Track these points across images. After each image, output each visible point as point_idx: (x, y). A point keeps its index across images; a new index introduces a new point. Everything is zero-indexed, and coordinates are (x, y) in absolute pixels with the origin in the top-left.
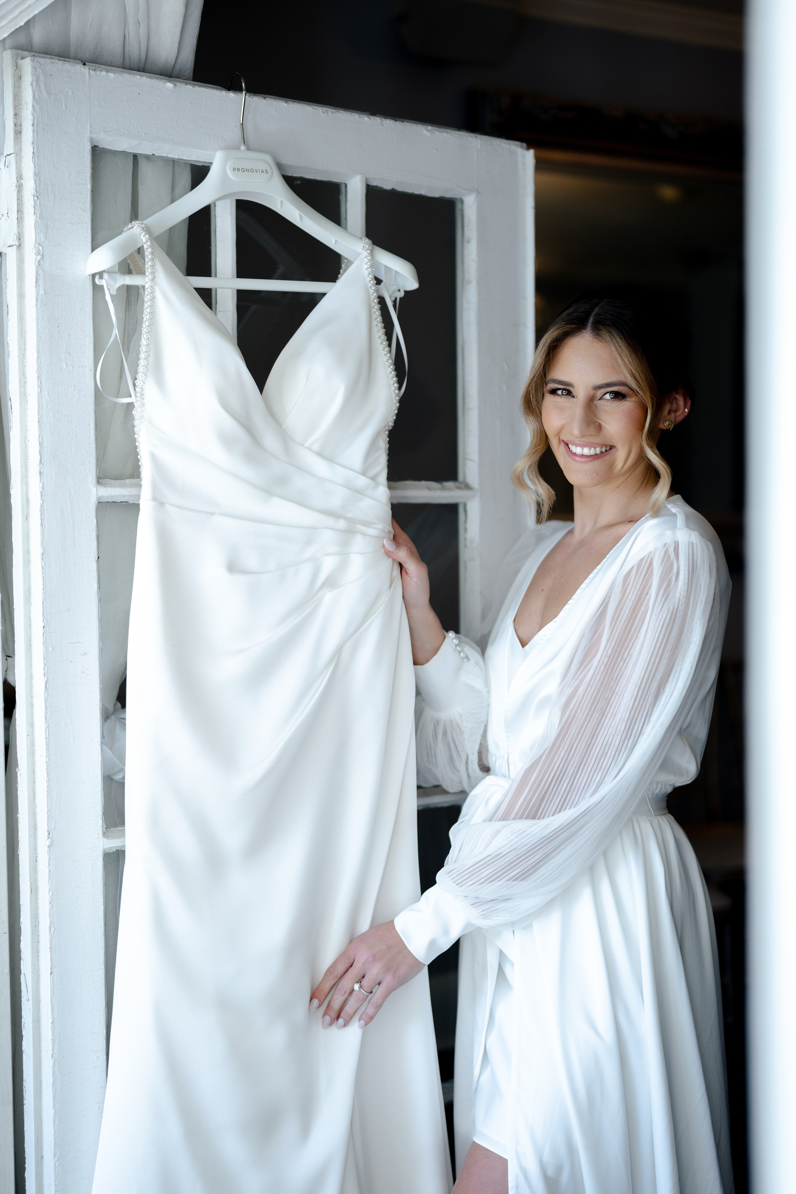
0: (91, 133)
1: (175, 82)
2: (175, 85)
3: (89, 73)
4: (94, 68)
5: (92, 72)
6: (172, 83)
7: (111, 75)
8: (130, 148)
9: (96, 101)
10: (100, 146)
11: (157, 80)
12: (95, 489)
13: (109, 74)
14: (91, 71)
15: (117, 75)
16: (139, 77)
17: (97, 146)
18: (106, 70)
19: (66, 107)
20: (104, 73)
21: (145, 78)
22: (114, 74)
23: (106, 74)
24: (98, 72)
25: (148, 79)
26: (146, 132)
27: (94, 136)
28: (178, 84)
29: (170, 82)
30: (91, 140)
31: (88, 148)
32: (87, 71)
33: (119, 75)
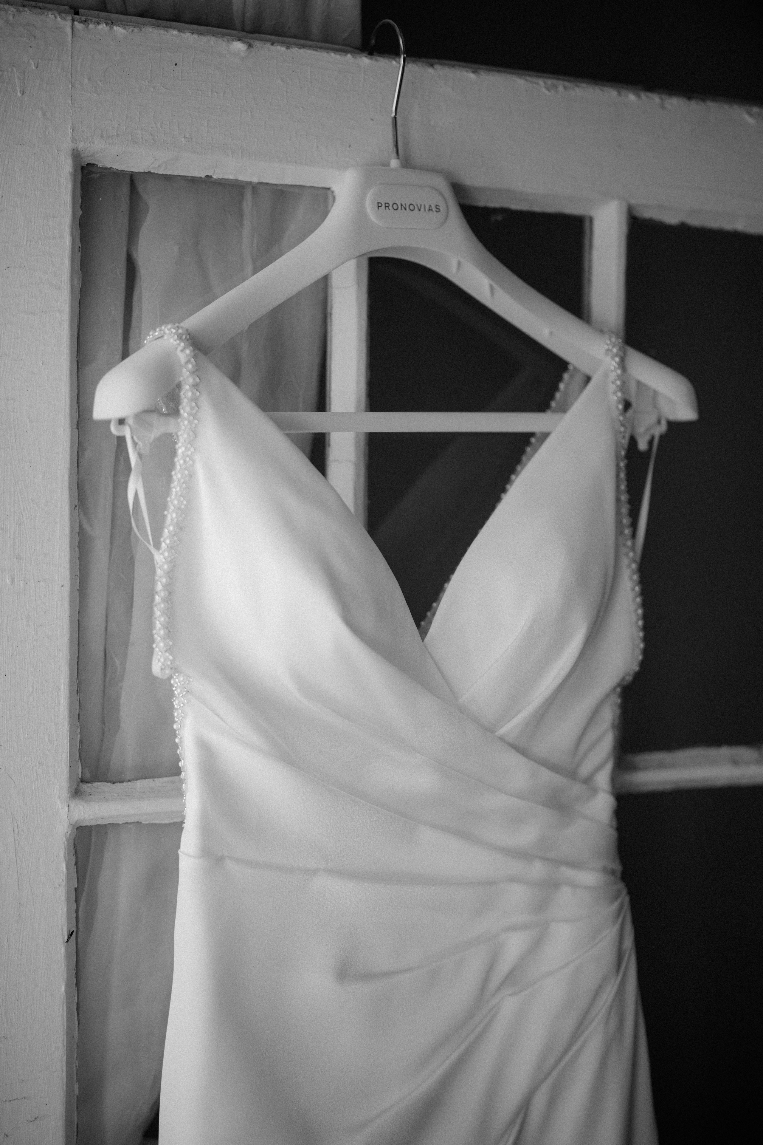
0: (74, 140)
1: (250, 41)
2: (250, 46)
3: (72, 27)
4: (83, 19)
5: (78, 26)
6: (244, 42)
7: (119, 30)
8: (159, 166)
9: (86, 80)
10: (100, 165)
11: (213, 38)
12: (66, 808)
13: (115, 27)
14: (76, 23)
15: (130, 30)
16: (175, 32)
17: (94, 164)
18: (109, 22)
19: (23, 93)
20: (102, 27)
21: (188, 35)
22: (125, 28)
23: (108, 28)
24: (91, 26)
25: (195, 36)
26: (188, 136)
27: (81, 146)
28: (257, 44)
29: (239, 40)
30: (76, 155)
31: (67, 167)
32: (69, 23)
33: (136, 30)
